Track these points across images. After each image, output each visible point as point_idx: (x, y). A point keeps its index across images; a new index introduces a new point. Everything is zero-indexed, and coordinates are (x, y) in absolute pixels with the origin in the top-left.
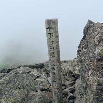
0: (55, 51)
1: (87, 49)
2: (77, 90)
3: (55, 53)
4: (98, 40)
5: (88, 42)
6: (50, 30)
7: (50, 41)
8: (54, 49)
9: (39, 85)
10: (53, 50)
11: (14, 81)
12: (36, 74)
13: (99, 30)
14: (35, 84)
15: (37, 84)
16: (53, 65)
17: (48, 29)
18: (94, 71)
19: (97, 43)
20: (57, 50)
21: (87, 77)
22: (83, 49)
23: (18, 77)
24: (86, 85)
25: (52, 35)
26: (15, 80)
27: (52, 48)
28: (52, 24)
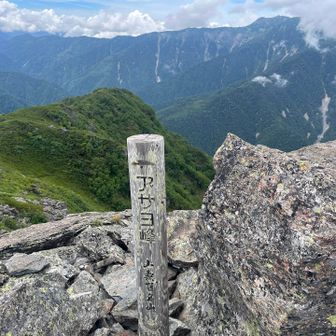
0: (157, 224)
1: (237, 213)
2: (188, 306)
3: (156, 230)
4: (292, 205)
5: (239, 195)
6: (145, 167)
7: (142, 198)
8: (152, 219)
9: (86, 309)
10: (149, 222)
11: (18, 318)
12: (64, 273)
13: (281, 172)
14: (74, 311)
15: (80, 308)
16: (148, 264)
17: (138, 166)
18: (277, 285)
19: (290, 213)
20: (162, 221)
21: (249, 293)
22: (223, 213)
23: (27, 302)
24: (228, 303)
25: (148, 181)
26: (18, 315)
27: (146, 217)
28: (150, 152)
